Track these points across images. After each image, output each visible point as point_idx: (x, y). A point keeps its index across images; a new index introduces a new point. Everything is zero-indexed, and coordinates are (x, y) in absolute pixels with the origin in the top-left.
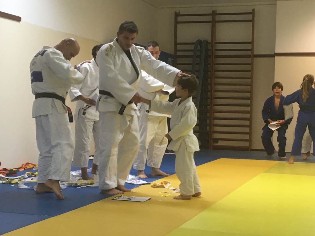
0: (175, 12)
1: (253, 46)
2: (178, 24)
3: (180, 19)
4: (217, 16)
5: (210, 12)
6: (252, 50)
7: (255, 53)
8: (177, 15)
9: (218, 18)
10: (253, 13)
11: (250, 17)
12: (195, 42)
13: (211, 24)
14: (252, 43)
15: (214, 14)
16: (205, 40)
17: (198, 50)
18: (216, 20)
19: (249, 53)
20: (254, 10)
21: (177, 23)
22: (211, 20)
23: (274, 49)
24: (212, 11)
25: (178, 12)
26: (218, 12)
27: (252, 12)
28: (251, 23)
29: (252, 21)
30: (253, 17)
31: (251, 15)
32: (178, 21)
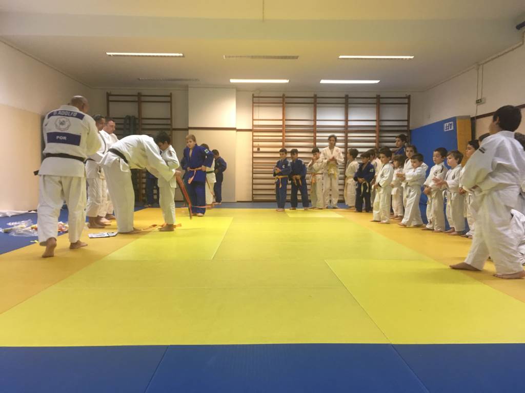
0: (107, 93)
1: (171, 121)
2: (110, 103)
3: (111, 98)
4: (142, 97)
5: (137, 94)
6: (171, 125)
7: (174, 127)
8: (108, 95)
9: (143, 99)
10: (170, 96)
11: (168, 99)
12: (124, 117)
13: (137, 104)
14: (170, 119)
15: (139, 95)
16: (133, 116)
17: (127, 124)
18: (142, 100)
19: (169, 127)
20: (171, 94)
21: (108, 101)
22: (137, 100)
23: (188, 124)
24: (139, 93)
25: (109, 92)
26: (143, 94)
27: (169, 94)
28: (169, 104)
29: (170, 102)
30: (171, 98)
31: (169, 98)
32: (110, 99)
